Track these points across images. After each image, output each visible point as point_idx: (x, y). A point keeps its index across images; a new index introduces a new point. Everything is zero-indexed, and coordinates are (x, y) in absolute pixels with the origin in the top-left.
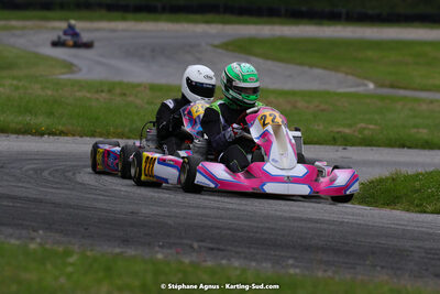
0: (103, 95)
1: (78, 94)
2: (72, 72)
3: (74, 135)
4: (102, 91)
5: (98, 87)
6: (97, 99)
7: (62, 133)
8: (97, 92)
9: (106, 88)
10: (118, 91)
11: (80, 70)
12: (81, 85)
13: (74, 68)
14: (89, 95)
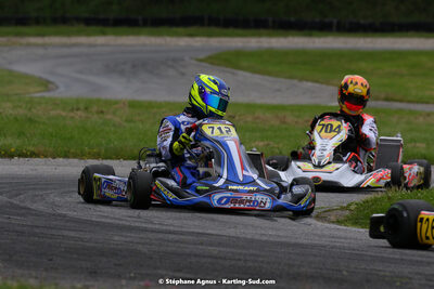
0: (79, 113)
1: (52, 113)
2: (49, 90)
3: (46, 157)
4: (78, 109)
5: (74, 105)
6: (72, 117)
7: (33, 155)
8: (72, 110)
9: (82, 106)
10: (95, 108)
11: (57, 87)
12: (55, 103)
13: (50, 86)
14: (64, 114)
